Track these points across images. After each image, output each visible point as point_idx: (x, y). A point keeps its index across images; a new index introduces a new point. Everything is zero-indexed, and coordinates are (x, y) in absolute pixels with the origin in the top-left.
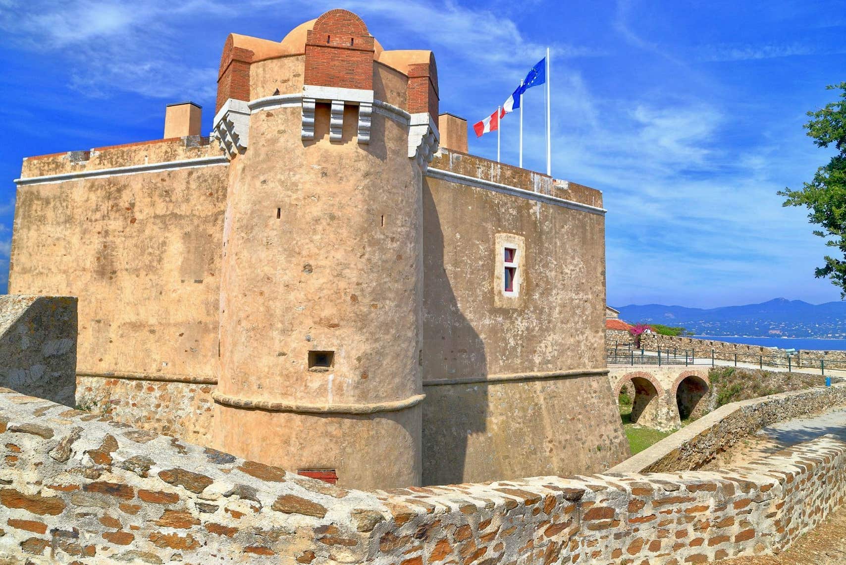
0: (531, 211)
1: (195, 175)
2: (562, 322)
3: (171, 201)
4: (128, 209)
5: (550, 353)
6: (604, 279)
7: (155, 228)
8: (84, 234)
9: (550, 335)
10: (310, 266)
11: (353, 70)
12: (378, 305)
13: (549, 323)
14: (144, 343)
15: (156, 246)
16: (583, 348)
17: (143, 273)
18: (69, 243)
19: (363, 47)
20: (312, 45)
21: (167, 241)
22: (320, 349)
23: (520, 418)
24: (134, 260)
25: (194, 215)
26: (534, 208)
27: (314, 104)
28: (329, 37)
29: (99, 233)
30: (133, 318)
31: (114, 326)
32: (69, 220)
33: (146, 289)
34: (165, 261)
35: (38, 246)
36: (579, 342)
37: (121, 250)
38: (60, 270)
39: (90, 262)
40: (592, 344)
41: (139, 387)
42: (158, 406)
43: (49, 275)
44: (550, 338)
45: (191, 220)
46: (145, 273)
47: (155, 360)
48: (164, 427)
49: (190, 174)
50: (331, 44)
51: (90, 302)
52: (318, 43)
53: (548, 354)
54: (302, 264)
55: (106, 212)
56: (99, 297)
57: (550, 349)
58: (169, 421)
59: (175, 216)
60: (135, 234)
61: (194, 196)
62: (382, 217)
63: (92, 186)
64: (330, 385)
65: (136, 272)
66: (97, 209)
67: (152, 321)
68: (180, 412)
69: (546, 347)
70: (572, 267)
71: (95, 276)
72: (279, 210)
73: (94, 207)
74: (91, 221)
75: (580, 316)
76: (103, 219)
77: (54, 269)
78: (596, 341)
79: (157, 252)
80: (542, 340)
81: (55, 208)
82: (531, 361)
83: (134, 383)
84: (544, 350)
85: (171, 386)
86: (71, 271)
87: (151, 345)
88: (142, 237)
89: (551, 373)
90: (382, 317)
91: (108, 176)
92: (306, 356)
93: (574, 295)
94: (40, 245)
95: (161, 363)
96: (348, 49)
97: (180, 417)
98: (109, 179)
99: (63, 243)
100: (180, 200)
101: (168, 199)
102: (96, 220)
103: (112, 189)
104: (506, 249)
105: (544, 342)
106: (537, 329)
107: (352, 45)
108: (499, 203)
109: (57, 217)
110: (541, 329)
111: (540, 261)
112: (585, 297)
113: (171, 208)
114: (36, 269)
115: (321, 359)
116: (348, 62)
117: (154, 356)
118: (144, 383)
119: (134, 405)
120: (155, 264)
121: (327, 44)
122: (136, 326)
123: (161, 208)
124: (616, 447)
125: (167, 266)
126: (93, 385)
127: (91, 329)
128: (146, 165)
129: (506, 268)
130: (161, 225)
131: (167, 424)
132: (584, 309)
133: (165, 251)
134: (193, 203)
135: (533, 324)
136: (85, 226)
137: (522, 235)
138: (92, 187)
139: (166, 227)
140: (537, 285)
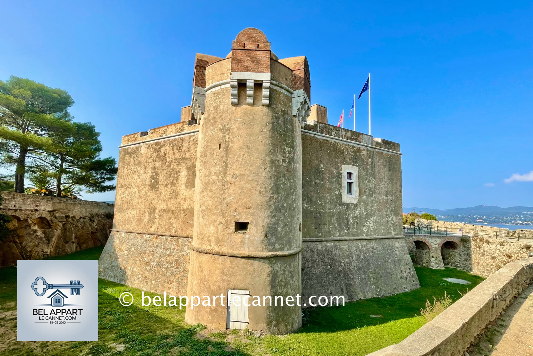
0: (362, 154)
1: (192, 138)
2: (379, 211)
3: (182, 151)
4: (164, 156)
5: (372, 227)
6: (401, 189)
7: (175, 164)
8: (145, 169)
9: (372, 218)
10: (236, 174)
11: (259, 62)
12: (275, 197)
13: (371, 211)
14: (170, 219)
15: (175, 173)
16: (390, 224)
17: (169, 186)
18: (139, 173)
19: (264, 49)
20: (235, 49)
21: (180, 170)
22: (241, 221)
23: (356, 260)
24: (166, 180)
25: (192, 158)
26: (363, 152)
27: (237, 83)
28: (245, 44)
29: (151, 168)
30: (165, 207)
31: (157, 211)
32: (139, 163)
33: (171, 193)
34: (179, 180)
35: (127, 175)
36: (388, 222)
37: (161, 176)
38: (135, 186)
39: (147, 182)
40: (395, 223)
41: (167, 240)
42: (174, 249)
43: (131, 188)
44: (372, 219)
45: (191, 160)
46: (170, 186)
47: (174, 227)
48: (176, 260)
49: (190, 138)
50: (246, 48)
51: (148, 200)
52: (238, 48)
53: (371, 227)
54: (232, 174)
55: (154, 158)
56: (151, 197)
57: (372, 224)
58: (178, 257)
59: (184, 159)
60: (166, 168)
61: (192, 148)
62: (277, 147)
63: (149, 146)
64: (247, 241)
65: (166, 185)
66: (151, 157)
67: (173, 208)
68: (183, 253)
69: (370, 224)
70: (383, 183)
71: (150, 188)
72: (220, 144)
73: (150, 156)
74: (148, 163)
75: (388, 208)
76: (153, 162)
77: (133, 185)
78: (397, 221)
79: (176, 176)
80: (367, 220)
81: (134, 157)
82: (362, 231)
83: (165, 238)
84: (369, 225)
85: (181, 240)
86: (140, 186)
87: (173, 220)
88: (169, 169)
89: (373, 237)
90: (277, 203)
91: (155, 141)
92: (234, 225)
93: (385, 197)
94: (128, 175)
95: (177, 228)
96: (256, 50)
97: (183, 255)
98: (156, 143)
99: (137, 173)
100: (186, 151)
101: (180, 151)
102: (150, 162)
103: (157, 147)
104: (348, 173)
105: (369, 221)
106: (365, 214)
107: (258, 48)
108: (344, 149)
109: (134, 162)
110: (367, 214)
111: (366, 179)
112: (391, 198)
113: (182, 155)
114: (126, 186)
115: (241, 226)
116: (256, 58)
117: (174, 225)
118: (169, 237)
119: (164, 248)
120: (175, 182)
121: (244, 48)
122: (166, 211)
123: (177, 155)
124: (410, 278)
125: (180, 182)
126: (148, 239)
127: (147, 213)
128: (171, 135)
129: (348, 183)
130: (177, 163)
131: (177, 258)
132: (391, 204)
133: (179, 175)
134: (192, 152)
135: (363, 211)
136: (146, 165)
137: (356, 166)
138: (149, 148)
139: (179, 164)
140: (365, 191)
